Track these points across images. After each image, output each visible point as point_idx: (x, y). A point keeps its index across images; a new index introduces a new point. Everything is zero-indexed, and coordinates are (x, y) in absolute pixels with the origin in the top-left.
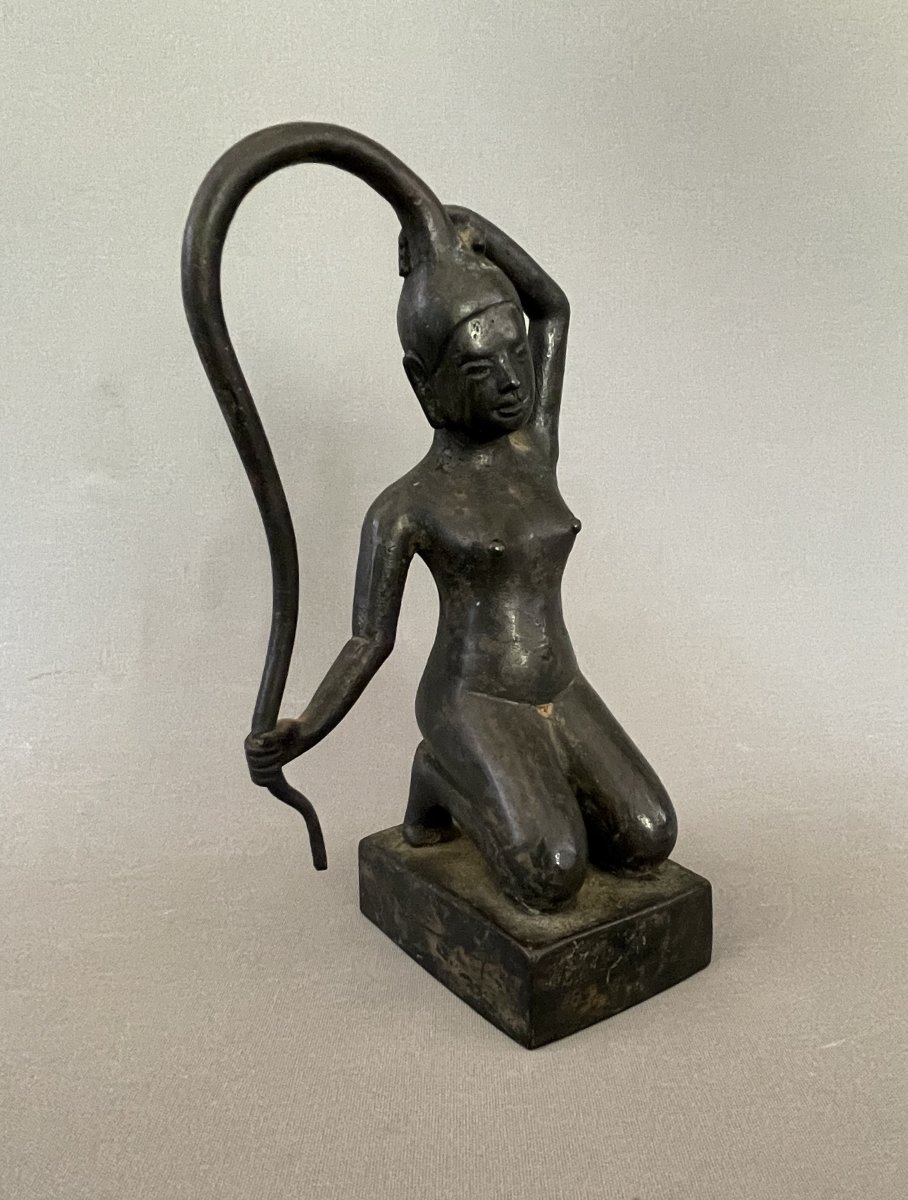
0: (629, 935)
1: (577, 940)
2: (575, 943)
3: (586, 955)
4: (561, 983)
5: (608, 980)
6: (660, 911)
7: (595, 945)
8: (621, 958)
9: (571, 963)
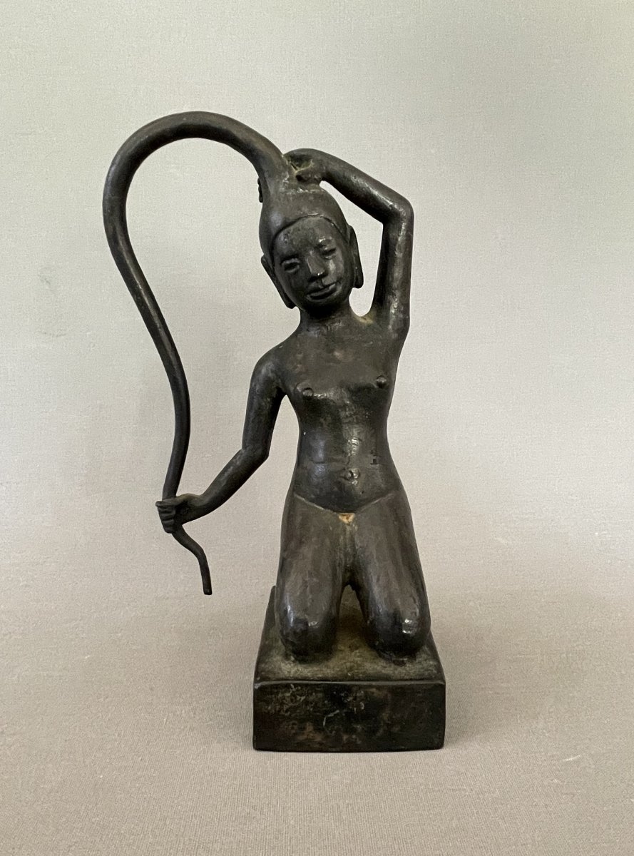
0: (347, 696)
1: (294, 684)
2: (292, 686)
3: (303, 698)
4: (279, 711)
5: (324, 723)
6: (379, 688)
7: (311, 694)
8: (338, 711)
9: (288, 699)
